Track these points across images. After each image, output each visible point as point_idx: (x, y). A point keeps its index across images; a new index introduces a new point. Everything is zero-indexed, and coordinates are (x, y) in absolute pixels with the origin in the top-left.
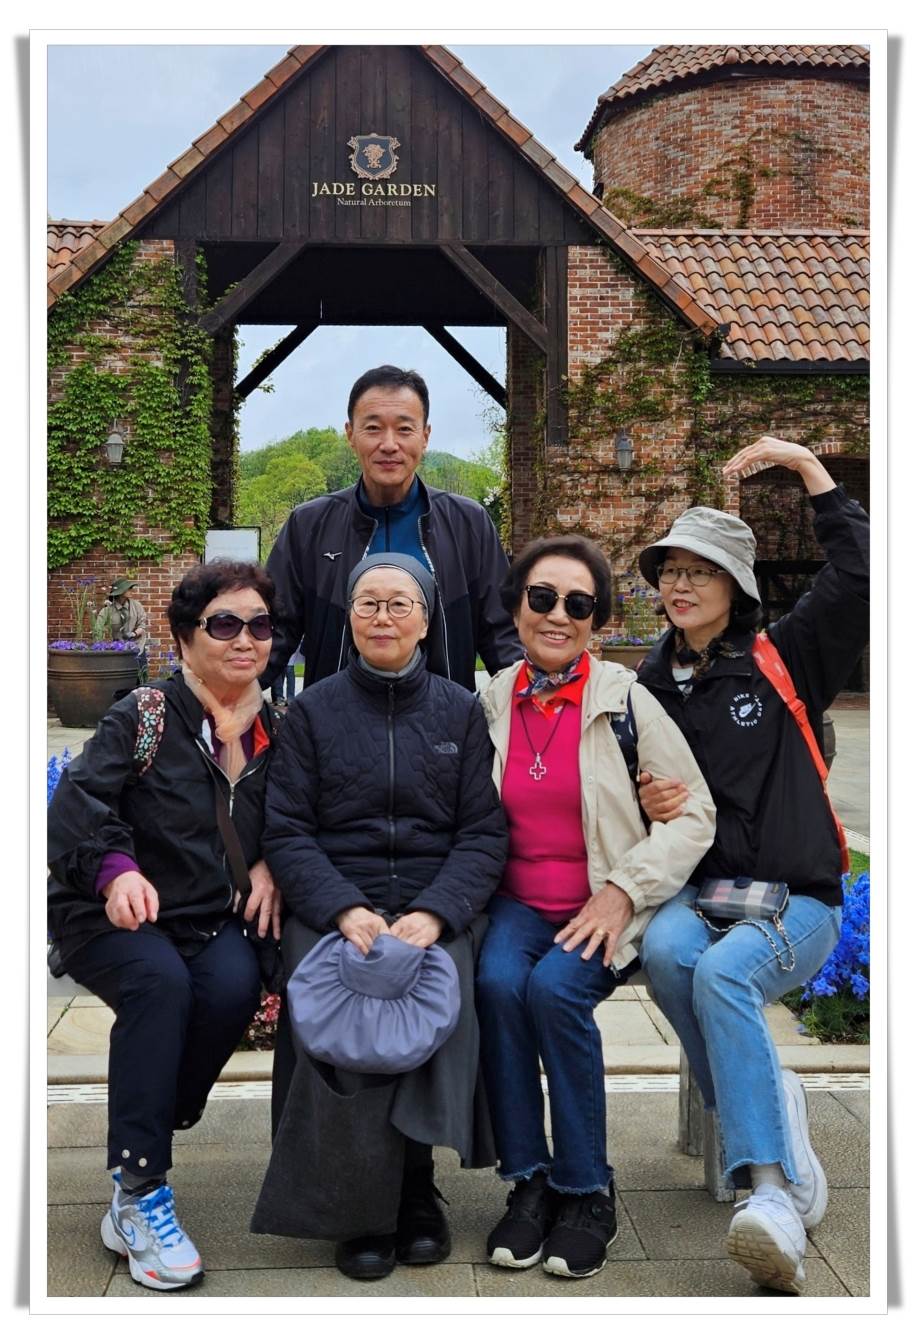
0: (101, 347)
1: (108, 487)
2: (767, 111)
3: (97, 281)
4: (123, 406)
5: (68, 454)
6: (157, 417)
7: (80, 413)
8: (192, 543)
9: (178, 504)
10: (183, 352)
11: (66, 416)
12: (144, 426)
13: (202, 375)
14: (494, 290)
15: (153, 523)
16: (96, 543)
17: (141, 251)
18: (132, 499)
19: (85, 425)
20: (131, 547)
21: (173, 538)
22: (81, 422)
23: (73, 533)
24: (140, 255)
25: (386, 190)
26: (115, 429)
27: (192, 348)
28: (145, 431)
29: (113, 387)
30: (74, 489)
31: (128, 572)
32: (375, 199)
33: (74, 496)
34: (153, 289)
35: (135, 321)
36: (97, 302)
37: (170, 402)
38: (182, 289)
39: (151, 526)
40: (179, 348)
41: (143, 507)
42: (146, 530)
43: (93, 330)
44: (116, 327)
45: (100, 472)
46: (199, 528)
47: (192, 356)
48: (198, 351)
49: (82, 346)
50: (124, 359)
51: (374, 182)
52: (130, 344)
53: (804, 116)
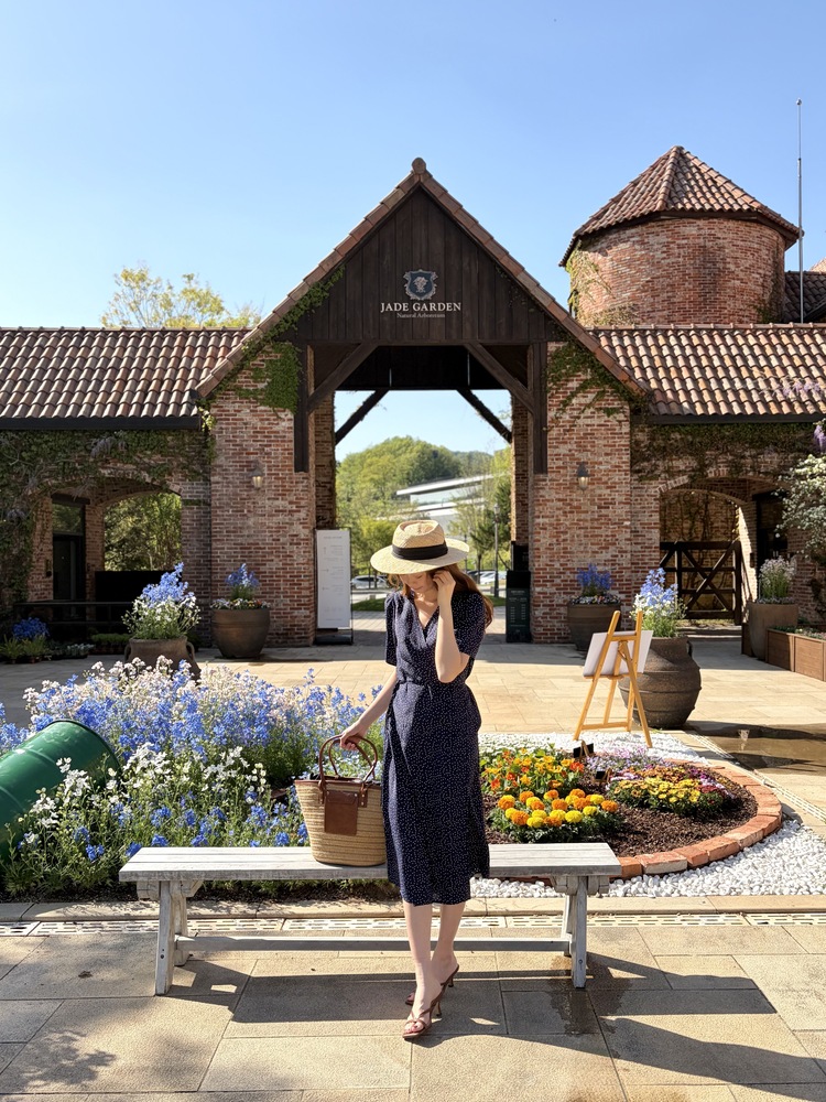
2: (685, 242)
25: (428, 307)
32: (422, 313)
46: (312, 530)
51: (422, 302)
53: (709, 244)
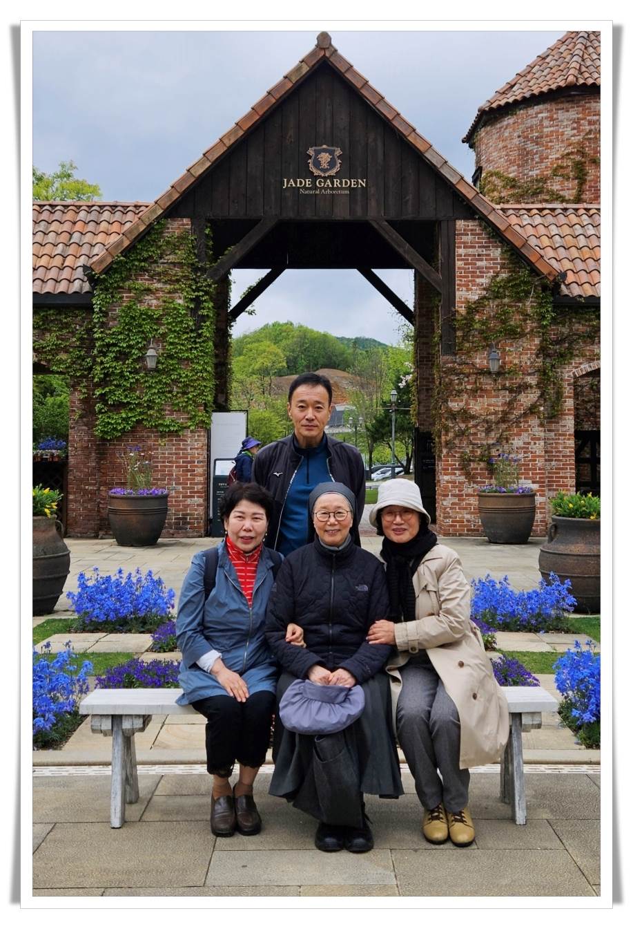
0: (142, 291)
1: (147, 384)
3: (139, 247)
4: (156, 330)
5: (121, 363)
6: (179, 338)
7: (128, 335)
8: (203, 422)
9: (194, 396)
10: (196, 293)
11: (119, 337)
12: (171, 344)
13: (209, 309)
14: (405, 249)
15: (176, 408)
16: (139, 422)
17: (169, 226)
18: (163, 393)
19: (131, 343)
20: (162, 425)
21: (190, 419)
22: (129, 341)
23: (124, 416)
24: (168, 228)
25: (333, 183)
26: (151, 346)
27: (202, 291)
28: (172, 347)
29: (151, 317)
30: (124, 386)
31: (160, 442)
32: (326, 189)
33: (124, 391)
34: (177, 251)
35: (165, 273)
36: (140, 261)
37: (188, 327)
38: (196, 251)
39: (175, 411)
40: (194, 291)
41: (170, 398)
42: (172, 412)
43: (137, 279)
44: (152, 278)
45: (142, 374)
46: (207, 412)
47: (203, 296)
48: (206, 293)
49: (129, 290)
50: (158, 298)
51: (325, 178)
52: (161, 288)
